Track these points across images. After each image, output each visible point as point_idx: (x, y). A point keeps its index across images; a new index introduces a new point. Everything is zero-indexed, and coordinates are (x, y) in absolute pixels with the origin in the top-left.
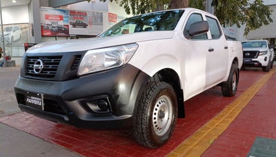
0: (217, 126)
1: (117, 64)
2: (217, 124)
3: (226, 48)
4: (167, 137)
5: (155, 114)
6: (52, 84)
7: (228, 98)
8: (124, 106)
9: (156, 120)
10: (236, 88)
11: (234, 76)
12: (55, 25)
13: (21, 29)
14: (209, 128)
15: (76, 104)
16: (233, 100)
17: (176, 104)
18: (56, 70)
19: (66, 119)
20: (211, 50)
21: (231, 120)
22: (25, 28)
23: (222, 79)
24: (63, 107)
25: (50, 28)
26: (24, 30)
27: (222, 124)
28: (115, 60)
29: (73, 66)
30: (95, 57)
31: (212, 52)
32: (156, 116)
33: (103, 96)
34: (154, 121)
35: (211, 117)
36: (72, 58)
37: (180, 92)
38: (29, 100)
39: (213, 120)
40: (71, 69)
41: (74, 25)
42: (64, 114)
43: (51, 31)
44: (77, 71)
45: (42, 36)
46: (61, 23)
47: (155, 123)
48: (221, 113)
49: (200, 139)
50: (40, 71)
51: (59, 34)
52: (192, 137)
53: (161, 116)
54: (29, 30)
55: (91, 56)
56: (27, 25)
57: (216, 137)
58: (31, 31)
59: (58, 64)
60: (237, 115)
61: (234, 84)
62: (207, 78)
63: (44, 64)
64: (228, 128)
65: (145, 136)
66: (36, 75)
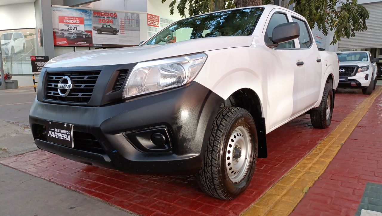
0: (310, 169)
1: (178, 82)
2: (310, 165)
3: (319, 61)
4: (244, 184)
5: (229, 152)
6: (86, 110)
7: (320, 131)
8: (189, 140)
9: (230, 161)
10: (331, 117)
11: (329, 100)
12: (73, 31)
13: (25, 36)
14: (300, 172)
15: (121, 139)
16: (327, 133)
17: (257, 138)
18: (91, 91)
19: (107, 159)
20: (300, 64)
21: (328, 161)
22: (31, 35)
23: (313, 104)
24: (103, 143)
25: (66, 35)
26: (29, 38)
27: (317, 166)
28: (175, 76)
29: (116, 85)
30: (146, 71)
31: (301, 67)
32: (230, 155)
33: (160, 127)
34: (227, 162)
35: (300, 157)
36: (115, 73)
37: (260, 122)
38: (51, 134)
39: (303, 161)
40: (114, 89)
41: (100, 31)
42: (104, 153)
43: (68, 39)
44: (122, 92)
45: (56, 46)
46: (81, 28)
47: (229, 164)
48: (313, 151)
49: (288, 187)
50: (67, 93)
51: (79, 43)
52: (278, 184)
53: (237, 155)
54: (36, 38)
55: (141, 71)
56: (33, 31)
57: (311, 184)
58: (39, 39)
59: (94, 82)
60: (335, 153)
61: (328, 111)
62: (295, 103)
63: (73, 82)
64: (325, 172)
65: (216, 182)
66: (61, 98)
